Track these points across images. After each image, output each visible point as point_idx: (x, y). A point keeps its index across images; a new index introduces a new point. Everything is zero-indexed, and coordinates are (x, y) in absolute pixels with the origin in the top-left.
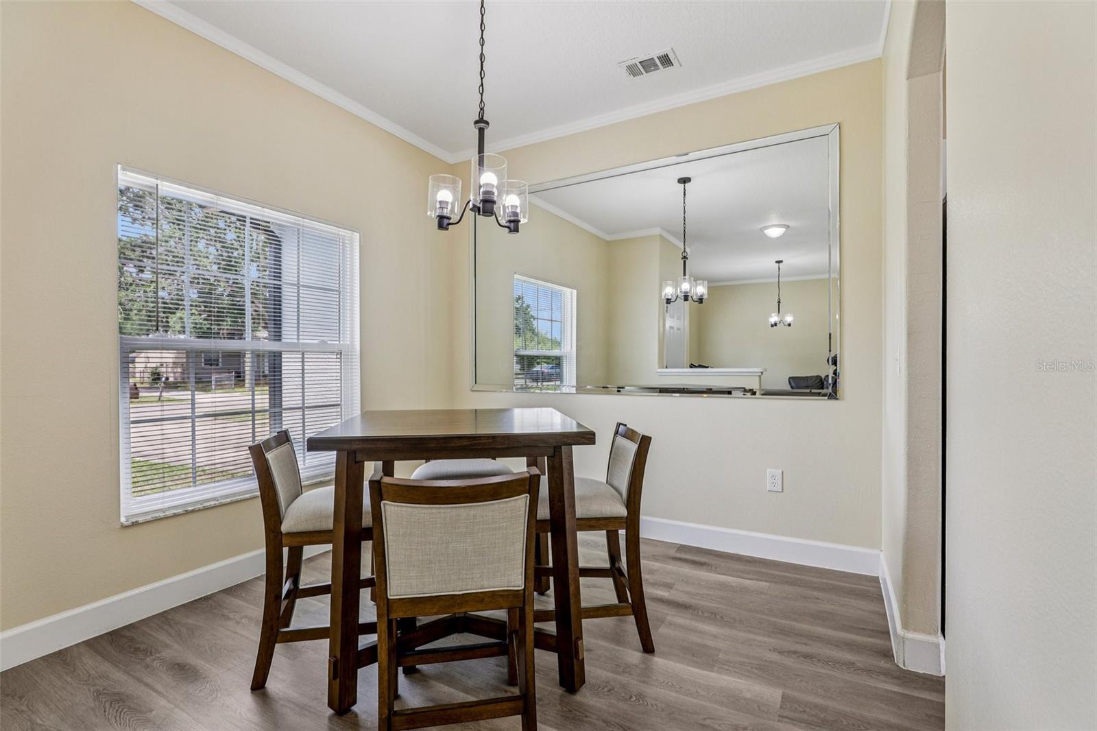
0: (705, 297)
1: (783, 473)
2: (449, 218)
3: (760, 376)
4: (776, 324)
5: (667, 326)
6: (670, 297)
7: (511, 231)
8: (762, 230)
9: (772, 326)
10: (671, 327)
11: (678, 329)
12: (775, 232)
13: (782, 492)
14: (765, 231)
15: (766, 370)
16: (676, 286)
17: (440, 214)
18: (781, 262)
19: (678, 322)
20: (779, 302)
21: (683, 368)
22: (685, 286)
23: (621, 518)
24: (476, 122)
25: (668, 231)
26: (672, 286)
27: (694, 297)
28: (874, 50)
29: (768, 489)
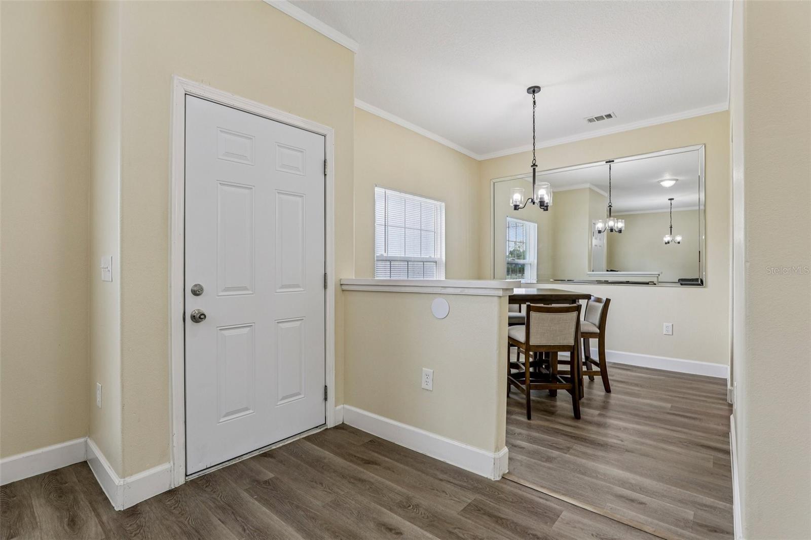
0: (623, 229)
1: (673, 325)
2: (518, 206)
3: (658, 277)
4: (669, 243)
5: (593, 244)
6: (600, 229)
7: (545, 210)
8: (659, 182)
9: (666, 243)
10: (596, 245)
11: (600, 246)
12: (668, 184)
13: (672, 335)
14: (661, 183)
15: (662, 273)
16: (605, 223)
17: (516, 204)
18: (673, 199)
19: (599, 242)
20: (671, 227)
21: (603, 271)
22: (611, 223)
23: (597, 333)
24: (532, 166)
25: (597, 186)
26: (603, 222)
27: (616, 230)
28: (723, 107)
29: (664, 333)
